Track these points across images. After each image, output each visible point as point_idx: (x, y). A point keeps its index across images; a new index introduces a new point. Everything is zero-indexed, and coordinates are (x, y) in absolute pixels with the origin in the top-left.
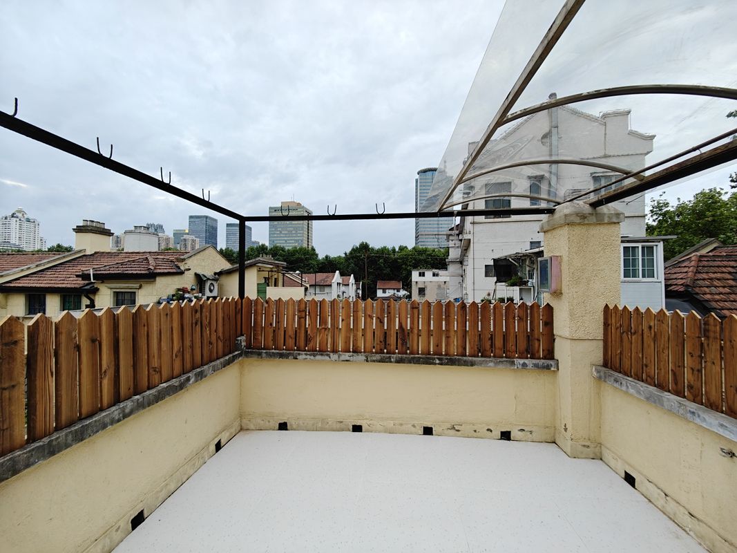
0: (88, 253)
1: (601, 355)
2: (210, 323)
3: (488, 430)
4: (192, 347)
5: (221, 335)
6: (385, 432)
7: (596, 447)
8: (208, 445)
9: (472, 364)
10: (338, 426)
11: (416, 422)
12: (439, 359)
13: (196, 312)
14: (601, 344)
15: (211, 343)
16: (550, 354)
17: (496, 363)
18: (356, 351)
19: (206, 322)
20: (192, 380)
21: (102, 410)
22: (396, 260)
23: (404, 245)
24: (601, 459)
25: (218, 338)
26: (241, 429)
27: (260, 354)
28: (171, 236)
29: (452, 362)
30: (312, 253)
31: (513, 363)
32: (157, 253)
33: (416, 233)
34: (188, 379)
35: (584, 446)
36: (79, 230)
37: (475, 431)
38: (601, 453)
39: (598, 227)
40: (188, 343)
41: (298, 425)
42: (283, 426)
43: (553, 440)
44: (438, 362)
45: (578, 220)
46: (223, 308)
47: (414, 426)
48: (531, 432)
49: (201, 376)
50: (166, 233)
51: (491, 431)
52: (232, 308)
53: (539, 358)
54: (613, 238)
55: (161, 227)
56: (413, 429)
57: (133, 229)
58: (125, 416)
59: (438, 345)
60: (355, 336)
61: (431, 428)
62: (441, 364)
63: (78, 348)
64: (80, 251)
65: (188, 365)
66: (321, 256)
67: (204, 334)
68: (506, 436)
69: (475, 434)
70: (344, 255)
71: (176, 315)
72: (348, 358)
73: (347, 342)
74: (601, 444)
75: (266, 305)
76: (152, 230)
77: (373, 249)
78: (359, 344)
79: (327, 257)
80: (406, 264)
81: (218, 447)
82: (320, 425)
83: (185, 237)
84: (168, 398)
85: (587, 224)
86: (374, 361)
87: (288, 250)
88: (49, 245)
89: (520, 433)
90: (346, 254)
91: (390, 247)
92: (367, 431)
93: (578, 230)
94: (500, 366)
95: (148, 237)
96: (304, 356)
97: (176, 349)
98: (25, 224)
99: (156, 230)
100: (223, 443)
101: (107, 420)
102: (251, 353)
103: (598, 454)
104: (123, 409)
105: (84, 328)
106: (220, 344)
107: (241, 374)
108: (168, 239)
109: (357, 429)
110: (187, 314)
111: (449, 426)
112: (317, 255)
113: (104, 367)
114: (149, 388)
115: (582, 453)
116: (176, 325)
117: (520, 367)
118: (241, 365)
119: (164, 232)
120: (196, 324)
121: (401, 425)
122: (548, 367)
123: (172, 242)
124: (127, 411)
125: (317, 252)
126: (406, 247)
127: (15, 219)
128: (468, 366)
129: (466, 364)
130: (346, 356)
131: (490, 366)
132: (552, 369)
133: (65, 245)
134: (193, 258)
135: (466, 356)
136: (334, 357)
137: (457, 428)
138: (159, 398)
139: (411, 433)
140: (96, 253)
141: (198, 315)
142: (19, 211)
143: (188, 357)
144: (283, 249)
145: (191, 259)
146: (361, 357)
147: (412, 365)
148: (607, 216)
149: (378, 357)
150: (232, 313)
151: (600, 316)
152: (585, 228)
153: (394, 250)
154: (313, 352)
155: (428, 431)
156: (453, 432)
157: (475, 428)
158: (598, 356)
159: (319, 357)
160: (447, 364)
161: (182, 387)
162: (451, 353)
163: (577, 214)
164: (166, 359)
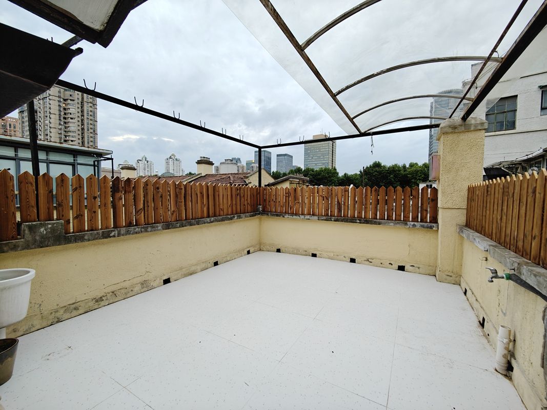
0: (203, 175)
1: (464, 219)
2: (244, 196)
3: (390, 264)
4: (236, 204)
5: (249, 202)
6: (329, 259)
7: (456, 277)
8: (244, 250)
9: (379, 224)
10: (304, 253)
11: (346, 255)
12: (359, 220)
13: (238, 190)
14: (465, 211)
15: (244, 205)
16: (435, 220)
17: (395, 224)
18: (313, 215)
19: (242, 195)
20: (236, 218)
21: (204, 218)
22: (406, 176)
23: (415, 163)
24: (460, 285)
25: (248, 204)
26: (260, 250)
27: (268, 214)
28: (245, 165)
29: (367, 221)
30: (334, 172)
31: (406, 224)
32: (235, 174)
33: (430, 151)
34: (234, 217)
35: (448, 275)
36: (199, 162)
37: (381, 263)
38: (460, 281)
39: (467, 133)
40: (234, 202)
41: (285, 251)
42: (278, 251)
43: (434, 274)
44: (358, 221)
45: (450, 130)
46: (250, 191)
47: (344, 257)
48: (419, 268)
49: (239, 217)
50: (242, 163)
51: (392, 265)
52: (255, 191)
53: (427, 222)
54: (479, 140)
55: (239, 159)
56: (344, 259)
57: (224, 161)
58: (211, 222)
59: (360, 213)
60: (313, 206)
61: (355, 259)
62: (360, 223)
63: (197, 194)
64: (199, 174)
65: (234, 212)
66: (341, 174)
67: (241, 201)
68: (401, 268)
69: (381, 265)
70: (359, 173)
71: (229, 190)
72: (309, 218)
73: (309, 210)
74: (461, 275)
75: (270, 190)
76: (235, 162)
77: (384, 167)
78: (315, 211)
79: (345, 174)
80: (415, 179)
81: (249, 252)
82: (296, 252)
83: (253, 165)
84: (226, 222)
85: (458, 132)
86: (322, 220)
87: (316, 171)
88: (186, 172)
89: (411, 267)
90: (361, 172)
91: (401, 164)
92: (319, 257)
93: (450, 137)
94: (398, 226)
95: (231, 165)
96: (288, 216)
97: (229, 204)
98: (175, 162)
99: (237, 161)
100: (251, 252)
101: (206, 221)
102: (264, 213)
103: (458, 282)
104: (210, 220)
105: (198, 188)
106: (249, 207)
107: (260, 224)
108: (243, 167)
109: (314, 255)
110: (234, 190)
111: (366, 259)
112: (338, 174)
113: (205, 203)
114: (219, 216)
115: (446, 279)
116: (229, 194)
117: (411, 226)
118: (260, 219)
119: (241, 163)
120: (238, 195)
121: (338, 256)
122: (431, 228)
123: (245, 168)
124: (212, 220)
125: (338, 171)
126: (416, 164)
127: (171, 159)
128: (376, 224)
129: (375, 223)
130: (308, 217)
131: (391, 225)
132: (434, 229)
133: (193, 173)
134: (253, 176)
135: (377, 219)
136: (302, 217)
137: (370, 260)
138: (223, 220)
139: (343, 261)
140: (206, 175)
141: (239, 191)
142: (173, 155)
143: (234, 208)
144: (313, 170)
145: (252, 177)
146: (316, 218)
147: (343, 223)
148: (473, 125)
149: (325, 218)
150: (255, 194)
151: (465, 193)
152: (455, 136)
153: (404, 167)
154: (292, 214)
155: (353, 261)
156: (368, 262)
157: (382, 262)
158: (462, 219)
159: (294, 217)
160: (364, 223)
161: (231, 219)
162: (368, 217)
163: (450, 126)
164: (225, 206)
